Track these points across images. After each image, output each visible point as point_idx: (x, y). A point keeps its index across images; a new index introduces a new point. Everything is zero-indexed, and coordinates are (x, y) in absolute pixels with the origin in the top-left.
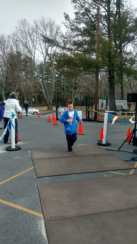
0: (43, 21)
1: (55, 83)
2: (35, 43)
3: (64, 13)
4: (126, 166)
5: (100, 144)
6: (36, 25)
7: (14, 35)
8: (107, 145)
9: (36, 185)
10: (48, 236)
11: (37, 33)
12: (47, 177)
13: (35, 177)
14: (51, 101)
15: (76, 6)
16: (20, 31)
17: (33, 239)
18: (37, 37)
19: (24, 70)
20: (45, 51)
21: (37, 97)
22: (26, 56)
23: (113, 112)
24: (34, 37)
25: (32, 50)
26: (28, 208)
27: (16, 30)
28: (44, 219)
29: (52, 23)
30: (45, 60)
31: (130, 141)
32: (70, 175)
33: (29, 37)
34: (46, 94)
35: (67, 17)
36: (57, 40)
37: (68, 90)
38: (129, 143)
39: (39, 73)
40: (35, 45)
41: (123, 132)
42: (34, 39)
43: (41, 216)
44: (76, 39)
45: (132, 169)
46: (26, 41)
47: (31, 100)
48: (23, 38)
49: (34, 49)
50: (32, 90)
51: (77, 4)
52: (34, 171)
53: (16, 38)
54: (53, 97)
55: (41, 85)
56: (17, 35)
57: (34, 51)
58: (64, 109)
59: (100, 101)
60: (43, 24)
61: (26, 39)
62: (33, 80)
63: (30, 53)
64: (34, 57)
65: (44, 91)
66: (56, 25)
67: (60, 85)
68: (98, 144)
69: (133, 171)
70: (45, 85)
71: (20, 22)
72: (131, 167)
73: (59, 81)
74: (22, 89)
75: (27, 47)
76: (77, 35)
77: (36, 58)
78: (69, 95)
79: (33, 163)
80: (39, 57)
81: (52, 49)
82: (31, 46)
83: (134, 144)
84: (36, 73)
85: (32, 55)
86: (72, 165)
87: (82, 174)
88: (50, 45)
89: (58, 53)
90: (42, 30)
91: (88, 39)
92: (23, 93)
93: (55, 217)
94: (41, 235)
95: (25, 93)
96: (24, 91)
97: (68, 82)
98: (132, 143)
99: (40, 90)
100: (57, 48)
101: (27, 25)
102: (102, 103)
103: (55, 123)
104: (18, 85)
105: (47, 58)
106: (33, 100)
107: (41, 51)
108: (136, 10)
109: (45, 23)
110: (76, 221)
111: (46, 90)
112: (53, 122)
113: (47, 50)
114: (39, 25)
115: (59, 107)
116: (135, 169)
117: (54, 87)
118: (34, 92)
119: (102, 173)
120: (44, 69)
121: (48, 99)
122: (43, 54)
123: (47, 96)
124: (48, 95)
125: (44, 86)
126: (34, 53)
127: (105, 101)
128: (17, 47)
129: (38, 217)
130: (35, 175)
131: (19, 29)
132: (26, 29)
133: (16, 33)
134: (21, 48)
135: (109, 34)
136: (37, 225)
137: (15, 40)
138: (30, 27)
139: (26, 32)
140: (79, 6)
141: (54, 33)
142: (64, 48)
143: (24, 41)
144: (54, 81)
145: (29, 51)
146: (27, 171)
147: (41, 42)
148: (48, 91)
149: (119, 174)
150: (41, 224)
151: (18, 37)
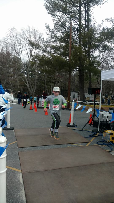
0: (29, 29)
1: (37, 78)
2: (22, 46)
3: (46, 24)
4: (85, 140)
5: (69, 125)
6: (23, 32)
7: (5, 39)
8: (74, 126)
9: (18, 153)
10: (24, 181)
11: (24, 38)
12: (26, 148)
13: (17, 148)
14: (34, 93)
15: (55, 19)
16: (9, 36)
17: (14, 184)
18: (23, 41)
19: (12, 67)
20: (30, 53)
21: (22, 90)
22: (14, 56)
23: (82, 102)
24: (21, 41)
25: (19, 52)
26: (11, 167)
27: (6, 36)
28: (22, 172)
29: (36, 31)
30: (30, 59)
31: (91, 124)
32: (43, 146)
33: (16, 42)
34: (30, 87)
35: (48, 27)
36: (40, 44)
37: (49, 84)
38: (91, 125)
39: (24, 70)
40: (21, 48)
41: (88, 118)
42: (21, 43)
43: (20, 171)
44: (54, 44)
45: (88, 142)
46: (14, 44)
47: (17, 92)
48: (11, 42)
49: (20, 51)
50: (18, 84)
51: (55, 18)
52: (17, 144)
53: (6, 42)
54: (35, 89)
55: (25, 80)
56: (7, 40)
57: (20, 52)
58: (44, 100)
59: (73, 93)
60: (28, 31)
61: (14, 43)
62: (19, 76)
63: (17, 54)
64: (20, 57)
65: (28, 85)
66: (40, 33)
67: (42, 80)
68: (67, 126)
69: (89, 143)
70: (29, 79)
71: (10, 29)
72: (88, 141)
73: (41, 77)
74: (9, 83)
75: (15, 49)
76: (56, 41)
77: (22, 58)
78: (49, 88)
79: (16, 139)
80: (25, 57)
81: (35, 52)
82: (18, 48)
83: (94, 126)
84: (22, 70)
85: (19, 55)
86: (45, 140)
87: (52, 146)
88: (33, 48)
89: (39, 55)
90: (27, 36)
91: (64, 44)
92: (11, 86)
93: (29, 171)
94: (19, 182)
95: (12, 86)
96: (12, 84)
97: (49, 78)
98: (92, 125)
99: (25, 84)
100: (40, 51)
101: (15, 32)
102: (74, 95)
103: (36, 110)
104: (7, 80)
105: (31, 58)
106: (19, 91)
107: (27, 52)
108: (100, 26)
109: (30, 30)
110: (43, 173)
111: (30, 84)
112: (34, 110)
113: (31, 52)
114: (25, 32)
115: (39, 98)
116: (91, 142)
117: (36, 81)
118: (19, 85)
119: (67, 145)
120: (28, 67)
121: (31, 91)
122: (28, 55)
123: (30, 89)
124: (32, 88)
125: (28, 81)
126: (21, 54)
127: (76, 94)
128: (6, 48)
129: (18, 172)
130: (17, 146)
131: (8, 34)
132: (15, 35)
133: (6, 38)
134: (10, 50)
135: (79, 42)
136: (17, 176)
137: (6, 43)
138: (18, 33)
139: (15, 37)
140: (57, 20)
141: (37, 39)
142: (45, 51)
143: (13, 44)
144: (36, 77)
145: (17, 52)
146: (12, 144)
147: (27, 45)
148: (32, 85)
149: (78, 146)
150: (19, 176)
151: (8, 41)
